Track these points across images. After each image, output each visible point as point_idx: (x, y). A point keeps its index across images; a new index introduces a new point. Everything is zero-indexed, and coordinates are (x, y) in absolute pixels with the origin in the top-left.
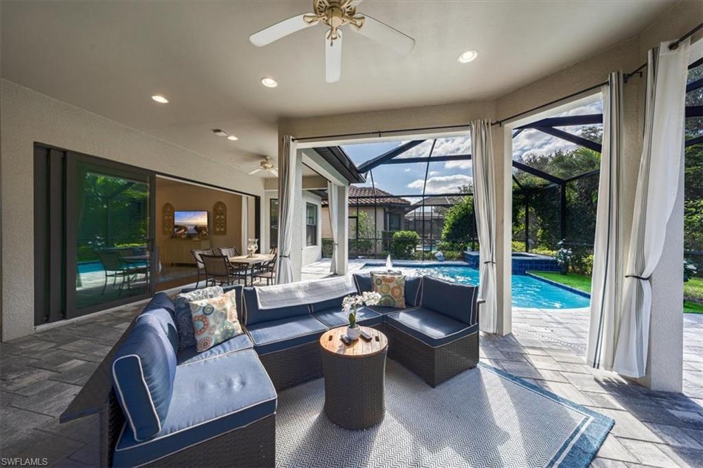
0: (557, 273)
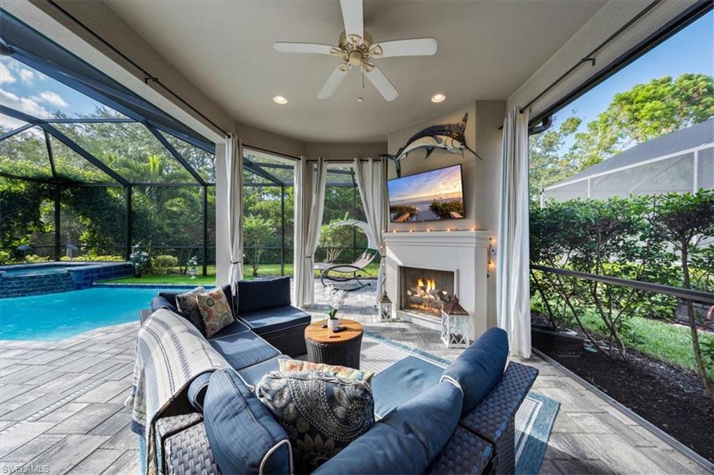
0: (132, 277)
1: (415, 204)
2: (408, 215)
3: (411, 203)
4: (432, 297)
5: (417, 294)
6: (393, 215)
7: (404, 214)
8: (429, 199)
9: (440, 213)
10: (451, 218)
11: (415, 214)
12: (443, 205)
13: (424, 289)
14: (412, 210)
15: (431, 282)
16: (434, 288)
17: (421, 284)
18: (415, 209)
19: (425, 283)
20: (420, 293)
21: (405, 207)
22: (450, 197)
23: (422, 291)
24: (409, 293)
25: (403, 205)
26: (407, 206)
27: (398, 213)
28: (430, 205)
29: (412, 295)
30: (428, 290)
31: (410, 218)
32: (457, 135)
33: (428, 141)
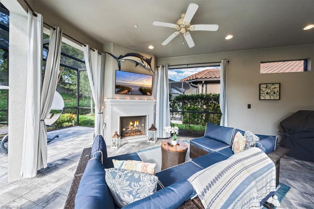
1: (132, 86)
2: (127, 91)
3: (130, 86)
4: (137, 128)
5: (129, 129)
6: (117, 90)
7: (124, 90)
8: (139, 86)
9: (143, 92)
10: (146, 95)
11: (131, 91)
12: (145, 89)
13: (133, 126)
14: (129, 89)
15: (137, 122)
16: (138, 124)
17: (131, 123)
18: (131, 89)
19: (134, 123)
20: (130, 128)
21: (126, 87)
22: (148, 86)
23: (132, 127)
24: (124, 129)
25: (125, 86)
26: (127, 86)
27: (121, 89)
28: (139, 88)
29: (126, 130)
30: (135, 126)
31: (127, 93)
32: (149, 64)
33: (138, 60)
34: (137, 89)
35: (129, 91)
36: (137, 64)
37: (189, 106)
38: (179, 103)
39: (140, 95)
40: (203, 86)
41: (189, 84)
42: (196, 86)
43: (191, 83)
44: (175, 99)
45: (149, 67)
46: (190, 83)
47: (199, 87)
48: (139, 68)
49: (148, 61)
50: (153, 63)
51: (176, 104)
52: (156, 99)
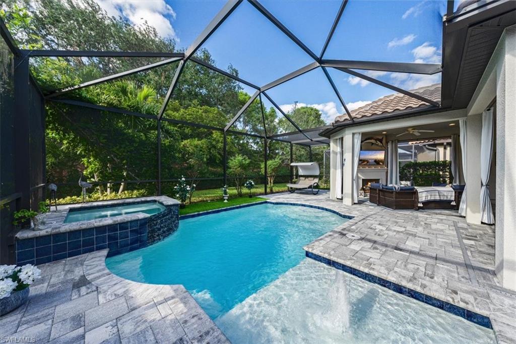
32: (381, 142)
33: (373, 141)
34: (373, 161)
35: (367, 163)
36: (373, 144)
37: (421, 172)
38: (409, 170)
39: (375, 165)
40: (445, 148)
41: (424, 147)
42: (435, 149)
43: (427, 146)
44: (404, 166)
45: (381, 144)
46: (425, 145)
47: (438, 150)
48: (374, 147)
49: (381, 141)
50: (384, 141)
51: (406, 171)
52: (387, 167)
